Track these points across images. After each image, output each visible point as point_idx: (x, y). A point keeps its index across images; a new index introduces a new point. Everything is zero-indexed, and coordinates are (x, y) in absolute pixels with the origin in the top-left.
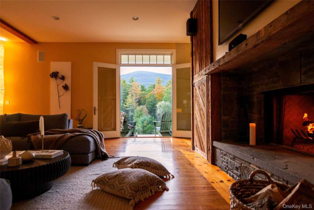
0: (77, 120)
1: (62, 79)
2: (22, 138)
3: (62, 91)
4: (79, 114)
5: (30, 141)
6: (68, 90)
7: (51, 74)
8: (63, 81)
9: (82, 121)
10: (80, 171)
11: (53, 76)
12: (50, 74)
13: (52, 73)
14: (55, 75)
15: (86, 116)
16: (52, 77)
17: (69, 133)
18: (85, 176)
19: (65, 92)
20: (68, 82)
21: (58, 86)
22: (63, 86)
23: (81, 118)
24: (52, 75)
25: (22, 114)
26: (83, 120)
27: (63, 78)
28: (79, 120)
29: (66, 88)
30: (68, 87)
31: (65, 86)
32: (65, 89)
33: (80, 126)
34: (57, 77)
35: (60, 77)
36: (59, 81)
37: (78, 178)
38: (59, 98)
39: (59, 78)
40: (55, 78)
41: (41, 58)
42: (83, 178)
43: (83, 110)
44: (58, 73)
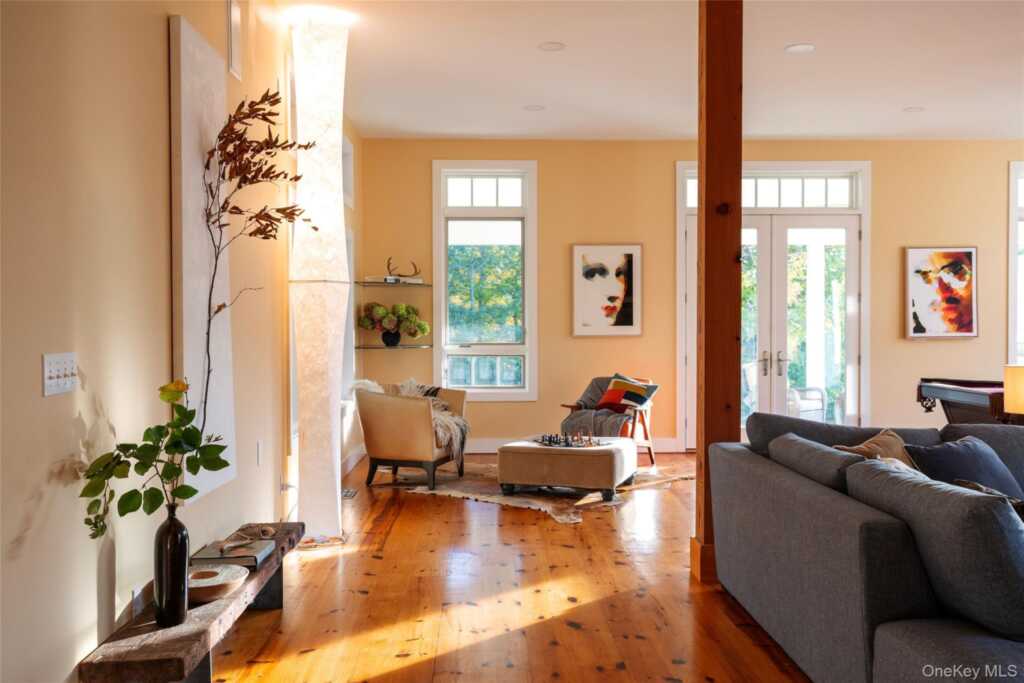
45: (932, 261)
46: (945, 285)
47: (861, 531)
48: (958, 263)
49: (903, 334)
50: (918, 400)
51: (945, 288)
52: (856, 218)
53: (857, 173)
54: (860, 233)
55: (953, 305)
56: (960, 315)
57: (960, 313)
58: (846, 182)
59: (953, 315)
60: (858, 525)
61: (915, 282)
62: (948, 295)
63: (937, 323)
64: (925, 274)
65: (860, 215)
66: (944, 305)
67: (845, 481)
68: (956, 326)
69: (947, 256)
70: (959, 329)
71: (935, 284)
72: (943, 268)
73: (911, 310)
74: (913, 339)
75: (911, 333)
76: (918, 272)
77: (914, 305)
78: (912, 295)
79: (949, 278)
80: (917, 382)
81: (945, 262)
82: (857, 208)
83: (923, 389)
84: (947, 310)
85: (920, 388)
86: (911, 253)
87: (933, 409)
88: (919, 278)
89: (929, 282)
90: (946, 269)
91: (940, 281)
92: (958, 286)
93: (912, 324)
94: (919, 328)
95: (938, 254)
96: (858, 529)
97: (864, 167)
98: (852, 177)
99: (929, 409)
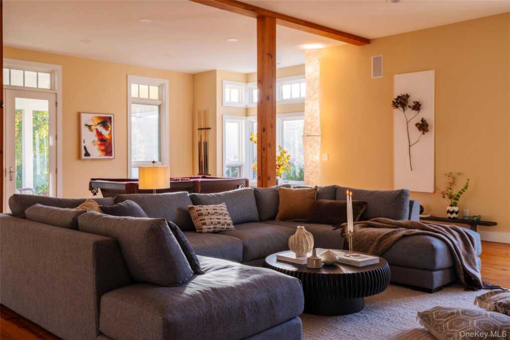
0: (444, 197)
1: (416, 110)
2: (334, 228)
3: (416, 133)
4: (452, 182)
5: (343, 235)
6: (428, 131)
7: (395, 101)
8: (417, 112)
9: (457, 200)
10: (413, 298)
11: (398, 104)
12: (393, 102)
13: (395, 99)
14: (401, 102)
15: (466, 187)
16: (397, 107)
17: (403, 229)
18: (417, 308)
19: (421, 136)
20: (428, 113)
21: (407, 123)
22: (416, 125)
23: (455, 192)
24: (397, 102)
25: (339, 187)
26: (458, 196)
27: (417, 107)
28: (451, 197)
29: (423, 126)
30: (427, 125)
31: (421, 123)
32: (420, 131)
33: (451, 210)
34: (406, 106)
35: (412, 104)
36: (410, 113)
37: (404, 308)
38: (411, 147)
39: (409, 107)
40: (402, 107)
41: (377, 72)
42: (413, 309)
43: (459, 174)
44: (408, 96)
45: (93, 121)
46: (99, 132)
47: (94, 246)
48: (105, 122)
49: (79, 157)
50: (90, 190)
51: (99, 134)
52: (54, 95)
53: (54, 71)
54: (56, 103)
55: (104, 143)
56: (107, 148)
57: (106, 146)
58: (48, 75)
59: (103, 148)
60: (92, 243)
61: (85, 131)
62: (101, 137)
63: (96, 151)
64: (90, 127)
65: (56, 94)
66: (99, 142)
67: (77, 223)
68: (105, 153)
69: (100, 118)
70: (106, 155)
71: (95, 132)
72: (98, 124)
73: (83, 145)
74: (84, 160)
75: (83, 157)
76: (86, 125)
77: (84, 142)
78: (83, 137)
79: (101, 129)
80: (89, 180)
81: (99, 121)
82: (54, 90)
83: (92, 184)
84: (100, 145)
85: (90, 184)
86: (83, 116)
87: (97, 194)
88: (87, 129)
89: (91, 130)
90: (100, 125)
91: (97, 130)
92: (105, 133)
93: (83, 152)
94: (87, 154)
95: (96, 117)
96: (92, 246)
97: (59, 68)
98: (52, 73)
99: (95, 194)
